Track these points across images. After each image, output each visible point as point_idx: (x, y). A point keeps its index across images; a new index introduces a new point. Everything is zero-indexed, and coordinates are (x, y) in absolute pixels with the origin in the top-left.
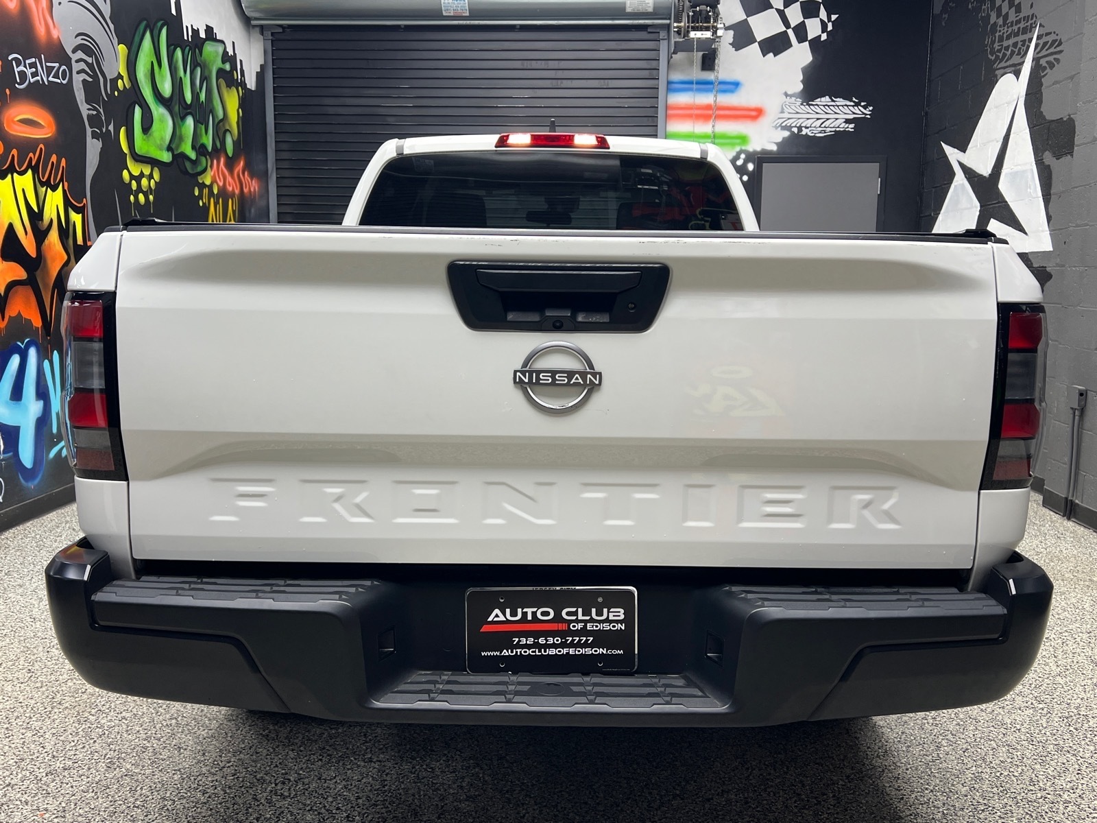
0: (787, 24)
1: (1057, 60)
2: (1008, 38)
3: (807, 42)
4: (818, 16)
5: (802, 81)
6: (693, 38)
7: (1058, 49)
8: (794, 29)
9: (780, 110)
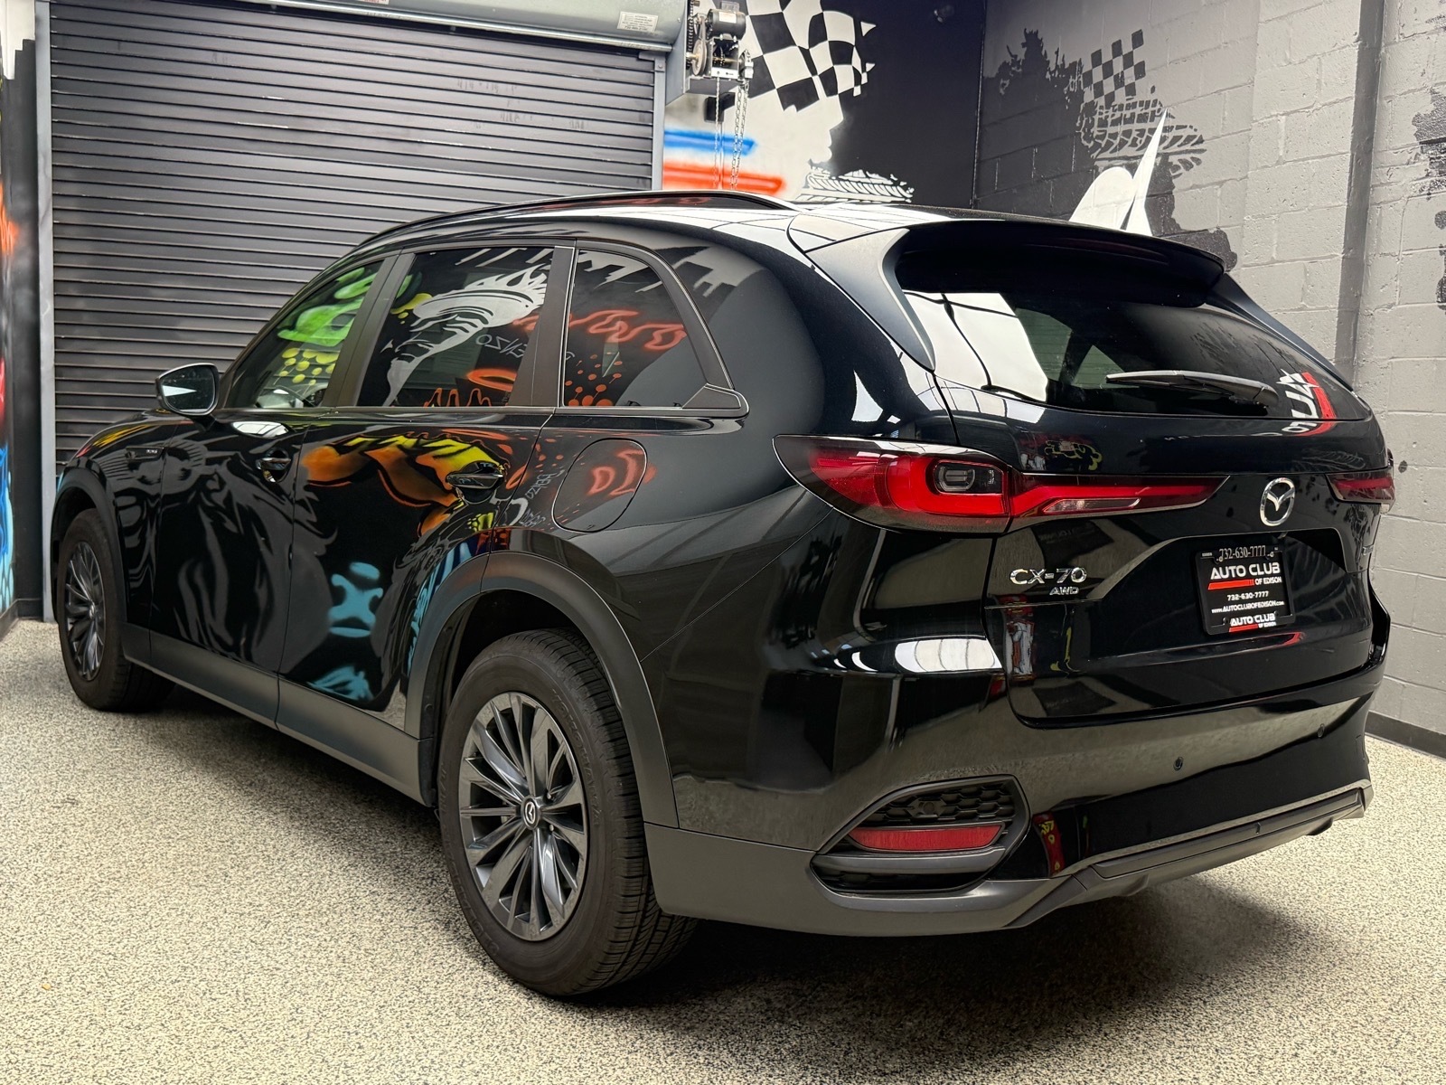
0: (813, 71)
1: (1198, 161)
2: (1115, 123)
3: (837, 96)
4: (849, 62)
5: (831, 148)
6: (713, 77)
7: (1197, 147)
8: (820, 76)
9: (804, 184)
